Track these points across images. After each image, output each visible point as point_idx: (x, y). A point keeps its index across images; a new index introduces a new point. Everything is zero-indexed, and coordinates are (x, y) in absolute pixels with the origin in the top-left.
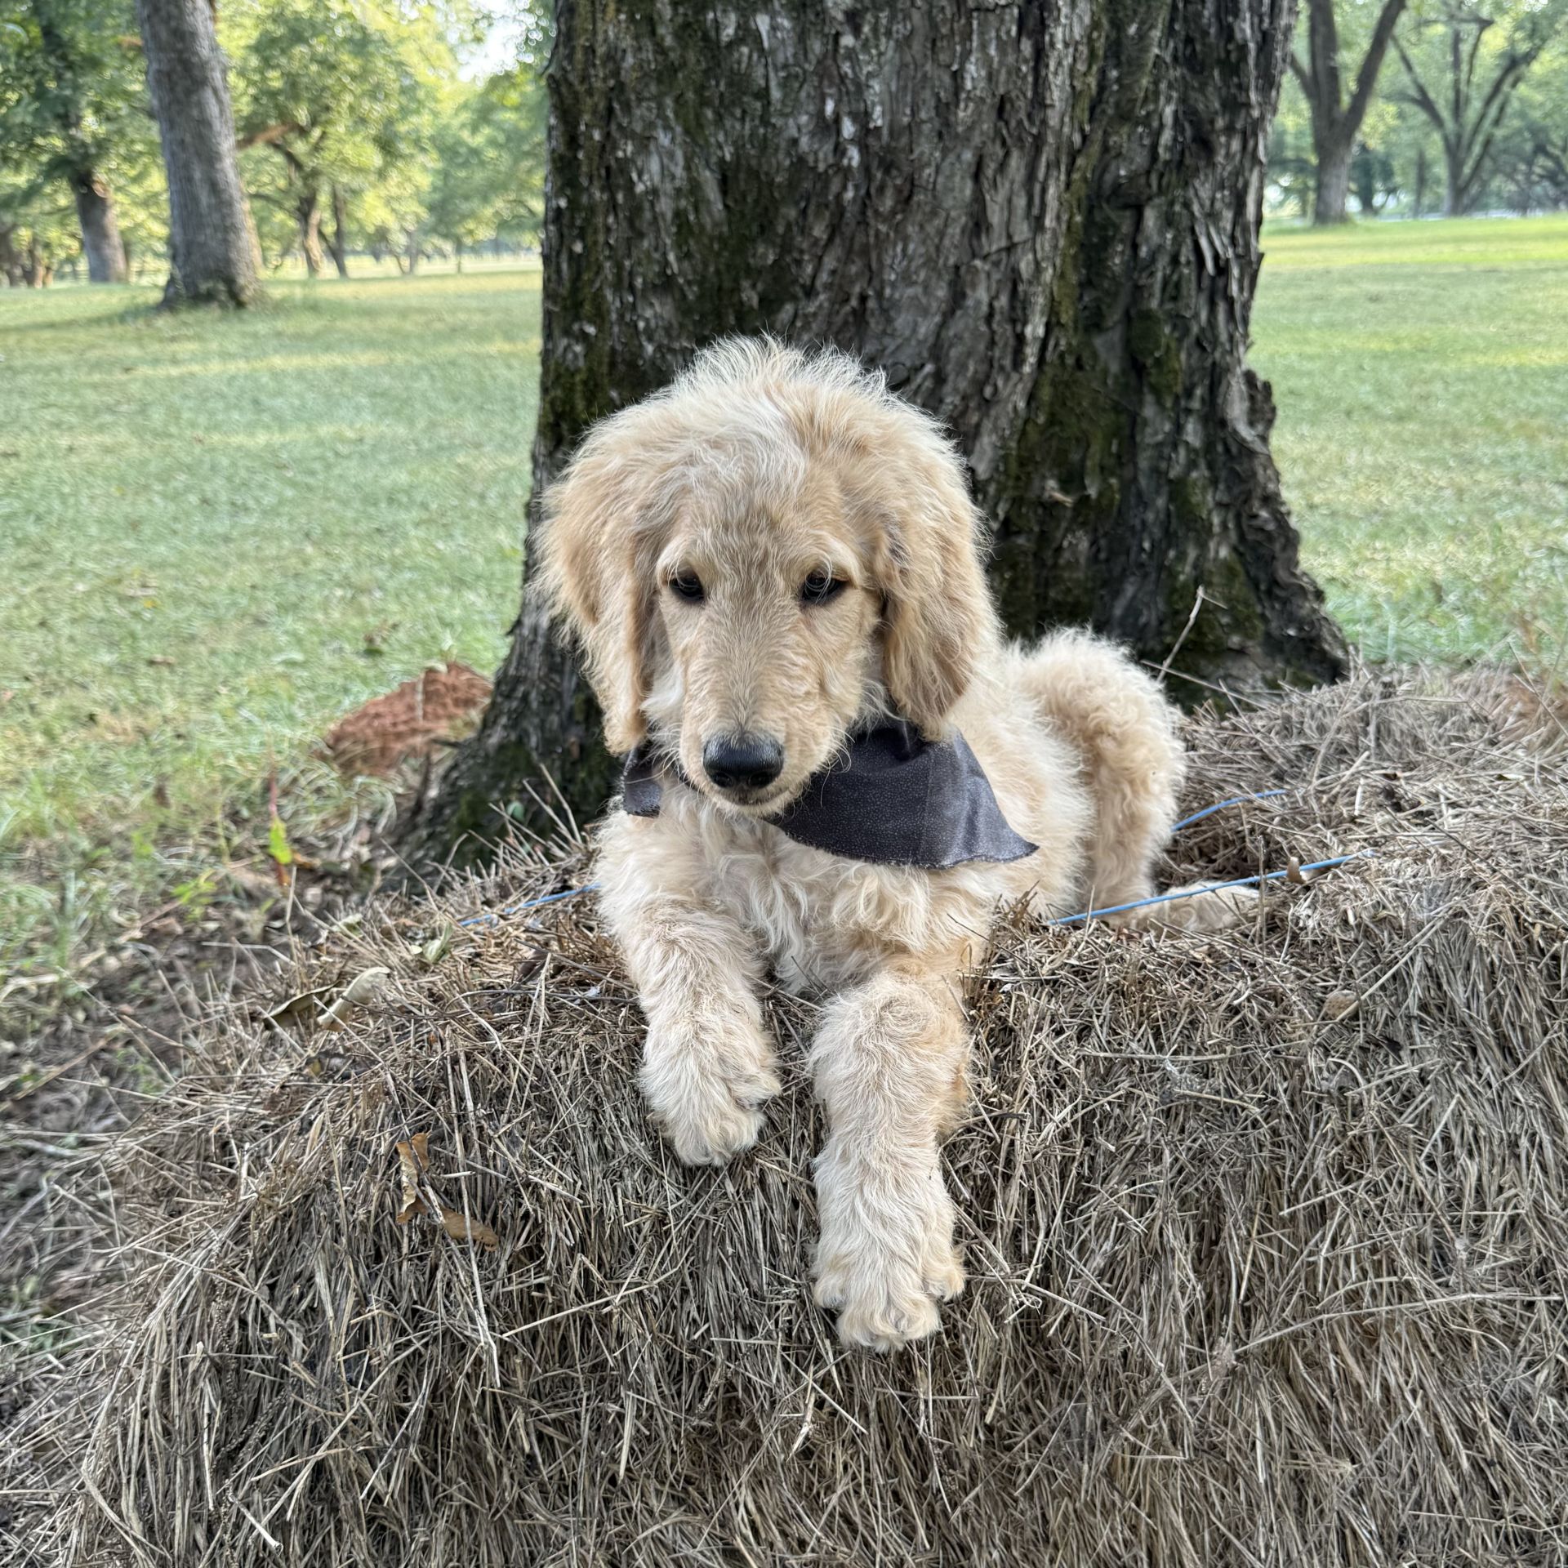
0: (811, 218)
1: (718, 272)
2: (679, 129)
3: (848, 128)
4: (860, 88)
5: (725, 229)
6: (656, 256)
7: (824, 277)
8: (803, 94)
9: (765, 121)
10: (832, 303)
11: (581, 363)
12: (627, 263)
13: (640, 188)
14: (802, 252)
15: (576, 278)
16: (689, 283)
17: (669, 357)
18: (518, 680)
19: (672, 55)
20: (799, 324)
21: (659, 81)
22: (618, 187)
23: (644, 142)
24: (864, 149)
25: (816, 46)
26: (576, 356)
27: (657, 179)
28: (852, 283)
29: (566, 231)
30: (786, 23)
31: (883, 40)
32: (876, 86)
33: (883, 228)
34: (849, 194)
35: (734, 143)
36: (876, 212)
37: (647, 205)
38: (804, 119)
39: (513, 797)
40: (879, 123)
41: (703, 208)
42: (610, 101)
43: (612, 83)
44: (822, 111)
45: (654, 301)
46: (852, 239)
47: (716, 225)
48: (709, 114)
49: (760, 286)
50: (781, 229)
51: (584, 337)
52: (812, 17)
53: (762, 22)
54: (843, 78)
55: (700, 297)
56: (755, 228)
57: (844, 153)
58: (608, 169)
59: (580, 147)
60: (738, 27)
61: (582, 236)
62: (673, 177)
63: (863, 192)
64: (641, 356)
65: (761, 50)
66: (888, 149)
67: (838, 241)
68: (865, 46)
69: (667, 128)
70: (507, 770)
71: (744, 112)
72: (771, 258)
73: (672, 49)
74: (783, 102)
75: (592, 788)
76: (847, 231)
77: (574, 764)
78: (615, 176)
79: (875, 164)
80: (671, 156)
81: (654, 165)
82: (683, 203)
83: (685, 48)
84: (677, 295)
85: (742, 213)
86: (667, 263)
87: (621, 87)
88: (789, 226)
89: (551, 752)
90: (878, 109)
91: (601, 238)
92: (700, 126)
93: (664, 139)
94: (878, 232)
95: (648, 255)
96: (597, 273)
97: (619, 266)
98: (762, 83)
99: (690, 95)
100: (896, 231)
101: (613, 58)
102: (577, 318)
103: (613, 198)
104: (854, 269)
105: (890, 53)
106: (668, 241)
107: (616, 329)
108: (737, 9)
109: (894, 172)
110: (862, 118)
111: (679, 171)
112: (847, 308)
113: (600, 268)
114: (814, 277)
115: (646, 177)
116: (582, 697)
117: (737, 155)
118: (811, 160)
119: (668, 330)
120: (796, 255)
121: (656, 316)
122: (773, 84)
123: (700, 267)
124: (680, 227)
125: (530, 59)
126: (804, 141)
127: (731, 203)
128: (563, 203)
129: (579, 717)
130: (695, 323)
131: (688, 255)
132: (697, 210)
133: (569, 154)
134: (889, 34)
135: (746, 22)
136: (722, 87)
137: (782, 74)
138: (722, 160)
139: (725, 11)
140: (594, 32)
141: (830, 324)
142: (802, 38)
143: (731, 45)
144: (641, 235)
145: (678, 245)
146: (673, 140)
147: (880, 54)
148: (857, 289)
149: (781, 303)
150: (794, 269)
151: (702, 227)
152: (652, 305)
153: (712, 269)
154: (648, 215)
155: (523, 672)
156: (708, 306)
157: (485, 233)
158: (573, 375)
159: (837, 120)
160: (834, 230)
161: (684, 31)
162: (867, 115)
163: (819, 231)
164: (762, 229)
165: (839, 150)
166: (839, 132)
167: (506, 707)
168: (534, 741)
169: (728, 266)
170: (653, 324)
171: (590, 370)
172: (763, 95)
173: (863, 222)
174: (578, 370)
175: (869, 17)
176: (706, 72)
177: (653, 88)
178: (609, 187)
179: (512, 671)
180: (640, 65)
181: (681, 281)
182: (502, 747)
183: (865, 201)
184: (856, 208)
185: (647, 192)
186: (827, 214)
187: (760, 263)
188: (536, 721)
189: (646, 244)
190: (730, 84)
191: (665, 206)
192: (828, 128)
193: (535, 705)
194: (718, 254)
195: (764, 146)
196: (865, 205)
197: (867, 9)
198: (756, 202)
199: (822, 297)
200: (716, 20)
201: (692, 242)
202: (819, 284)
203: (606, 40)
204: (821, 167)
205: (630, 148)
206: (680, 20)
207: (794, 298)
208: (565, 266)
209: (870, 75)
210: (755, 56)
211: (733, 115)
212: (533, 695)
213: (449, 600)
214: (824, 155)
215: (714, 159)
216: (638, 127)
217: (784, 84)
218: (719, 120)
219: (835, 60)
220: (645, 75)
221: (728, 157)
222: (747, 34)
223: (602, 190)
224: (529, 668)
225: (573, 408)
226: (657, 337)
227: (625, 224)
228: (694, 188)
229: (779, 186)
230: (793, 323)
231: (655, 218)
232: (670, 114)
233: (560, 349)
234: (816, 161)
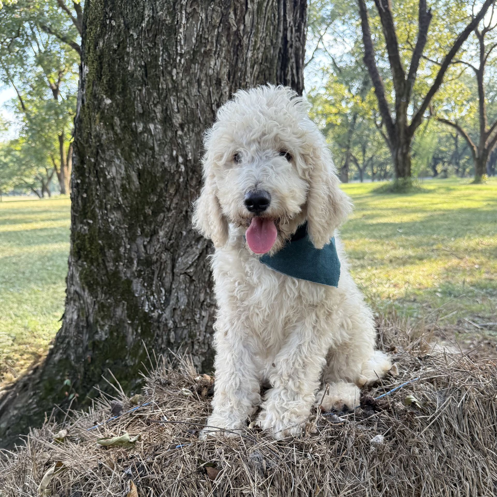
0: (169, 187)
1: (137, 203)
2: (123, 159)
3: (181, 160)
4: (184, 147)
5: (139, 190)
6: (115, 198)
7: (174, 205)
8: (166, 149)
9: (153, 157)
10: (177, 213)
11: (87, 232)
12: (104, 201)
13: (109, 177)
14: (166, 197)
15: (84, 205)
16: (126, 207)
17: (120, 230)
18: (65, 337)
19: (120, 136)
20: (166, 220)
21: (115, 143)
22: (101, 177)
23: (110, 163)
24: (186, 166)
25: (170, 134)
26: (85, 230)
27: (115, 174)
28: (183, 207)
29: (80, 190)
30: (160, 127)
31: (191, 133)
32: (189, 147)
33: (192, 190)
34: (181, 180)
35: (143, 164)
36: (191, 186)
37: (111, 182)
38: (166, 156)
39: (66, 378)
40: (191, 158)
41: (131, 184)
42: (97, 149)
43: (98, 144)
44: (172, 154)
45: (114, 212)
46: (183, 194)
47: (136, 189)
48: (134, 154)
49: (152, 208)
50: (159, 190)
51: (88, 224)
52: (168, 125)
53: (152, 126)
54: (178, 144)
55: (130, 211)
56: (150, 190)
57: (179, 167)
58: (97, 171)
59: (85, 164)
60: (144, 128)
61: (86, 192)
62: (121, 174)
63: (186, 179)
64: (110, 230)
65: (151, 135)
66: (194, 166)
67: (178, 194)
68: (185, 134)
69: (118, 158)
70: (63, 368)
71: (146, 154)
72: (155, 199)
73: (120, 134)
74: (159, 151)
75: (96, 372)
76: (181, 191)
77: (89, 365)
78: (99, 173)
79: (189, 170)
80: (120, 167)
81: (114, 170)
82: (124, 182)
83: (125, 133)
84: (123, 211)
85: (146, 185)
86: (119, 201)
87: (101, 145)
88: (161, 189)
89: (79, 361)
90: (190, 154)
91: (94, 193)
92: (130, 158)
93: (117, 162)
94: (191, 191)
95: (112, 198)
96: (93, 204)
97: (101, 201)
98: (152, 145)
99: (127, 148)
100: (197, 191)
101: (98, 136)
102: (85, 218)
103: (99, 180)
104: (183, 203)
105: (193, 137)
106: (119, 194)
107: (100, 221)
108: (143, 122)
109: (196, 173)
110: (185, 156)
111: (123, 172)
112: (182, 215)
113: (94, 202)
114: (170, 205)
115: (111, 174)
116: (91, 341)
117: (144, 167)
118: (169, 169)
119: (119, 222)
120: (164, 198)
121: (115, 217)
122: (156, 145)
123: (130, 202)
124: (123, 189)
125: (24, 135)
126: (166, 163)
127: (141, 182)
128: (79, 181)
129: (90, 348)
130: (129, 219)
131: (126, 198)
132: (129, 184)
133: (81, 166)
134: (193, 131)
135: (146, 126)
136: (138, 145)
137: (159, 142)
138: (138, 169)
139: (139, 123)
140: (91, 128)
141: (176, 220)
142: (165, 131)
143: (141, 133)
144: (109, 192)
145: (123, 195)
146: (120, 162)
147: (190, 137)
148: (185, 209)
149: (159, 213)
150: (163, 203)
151: (131, 189)
152: (113, 214)
153: (135, 203)
154: (112, 185)
155: (68, 334)
156: (133, 214)
157: (10, 189)
158: (84, 236)
159: (177, 157)
160: (177, 191)
161: (124, 128)
162: (187, 155)
163: (172, 191)
164: (152, 190)
165: (178, 166)
166: (177, 161)
167: (61, 346)
168: (72, 357)
169: (141, 202)
170: (114, 220)
171: (91, 234)
172: (152, 149)
173: (186, 188)
174: (86, 234)
175: (186, 126)
176: (133, 141)
177: (113, 146)
178: (97, 176)
179: (63, 334)
180: (108, 139)
181: (124, 206)
182: (60, 361)
183: (187, 182)
184: (184, 184)
185: (111, 178)
186: (175, 186)
187: (152, 201)
188: (73, 350)
189: (111, 194)
190: (141, 145)
191: (118, 183)
192: (174, 159)
193: (72, 345)
194: (137, 198)
195: (153, 164)
196: (186, 183)
197: (186, 123)
198: (150, 182)
199: (173, 211)
200: (135, 125)
201: (127, 194)
202: (172, 208)
203: (96, 130)
204: (172, 171)
205: (105, 164)
206: (123, 125)
207: (164, 212)
208: (80, 201)
209: (187, 143)
210: (149, 137)
211: (142, 155)
212: (72, 342)
213: (17, 308)
214: (173, 167)
215: (135, 168)
216: (108, 158)
217: (159, 146)
218: (137, 156)
219: (176, 138)
220: (110, 142)
221: (141, 168)
222: (146, 130)
223: (95, 177)
224: (69, 332)
225: (85, 247)
226: (115, 224)
227: (103, 188)
228: (128, 177)
229: (158, 177)
230: (163, 219)
231: (114, 187)
232: (119, 154)
233: (79, 228)
234: (171, 169)
